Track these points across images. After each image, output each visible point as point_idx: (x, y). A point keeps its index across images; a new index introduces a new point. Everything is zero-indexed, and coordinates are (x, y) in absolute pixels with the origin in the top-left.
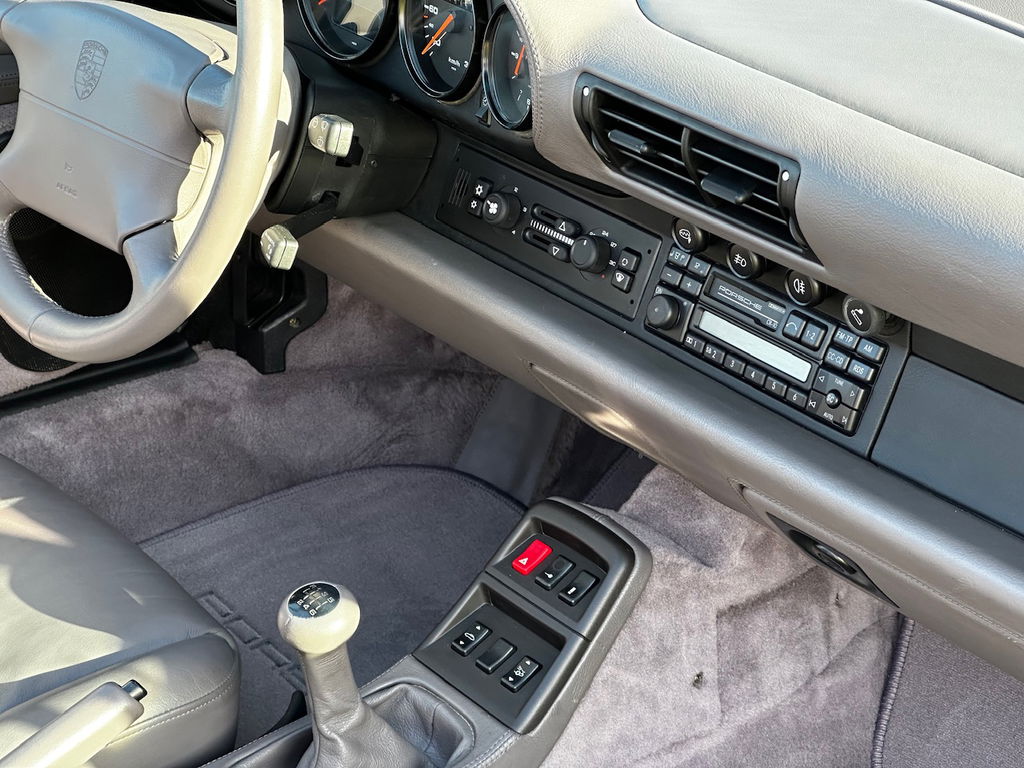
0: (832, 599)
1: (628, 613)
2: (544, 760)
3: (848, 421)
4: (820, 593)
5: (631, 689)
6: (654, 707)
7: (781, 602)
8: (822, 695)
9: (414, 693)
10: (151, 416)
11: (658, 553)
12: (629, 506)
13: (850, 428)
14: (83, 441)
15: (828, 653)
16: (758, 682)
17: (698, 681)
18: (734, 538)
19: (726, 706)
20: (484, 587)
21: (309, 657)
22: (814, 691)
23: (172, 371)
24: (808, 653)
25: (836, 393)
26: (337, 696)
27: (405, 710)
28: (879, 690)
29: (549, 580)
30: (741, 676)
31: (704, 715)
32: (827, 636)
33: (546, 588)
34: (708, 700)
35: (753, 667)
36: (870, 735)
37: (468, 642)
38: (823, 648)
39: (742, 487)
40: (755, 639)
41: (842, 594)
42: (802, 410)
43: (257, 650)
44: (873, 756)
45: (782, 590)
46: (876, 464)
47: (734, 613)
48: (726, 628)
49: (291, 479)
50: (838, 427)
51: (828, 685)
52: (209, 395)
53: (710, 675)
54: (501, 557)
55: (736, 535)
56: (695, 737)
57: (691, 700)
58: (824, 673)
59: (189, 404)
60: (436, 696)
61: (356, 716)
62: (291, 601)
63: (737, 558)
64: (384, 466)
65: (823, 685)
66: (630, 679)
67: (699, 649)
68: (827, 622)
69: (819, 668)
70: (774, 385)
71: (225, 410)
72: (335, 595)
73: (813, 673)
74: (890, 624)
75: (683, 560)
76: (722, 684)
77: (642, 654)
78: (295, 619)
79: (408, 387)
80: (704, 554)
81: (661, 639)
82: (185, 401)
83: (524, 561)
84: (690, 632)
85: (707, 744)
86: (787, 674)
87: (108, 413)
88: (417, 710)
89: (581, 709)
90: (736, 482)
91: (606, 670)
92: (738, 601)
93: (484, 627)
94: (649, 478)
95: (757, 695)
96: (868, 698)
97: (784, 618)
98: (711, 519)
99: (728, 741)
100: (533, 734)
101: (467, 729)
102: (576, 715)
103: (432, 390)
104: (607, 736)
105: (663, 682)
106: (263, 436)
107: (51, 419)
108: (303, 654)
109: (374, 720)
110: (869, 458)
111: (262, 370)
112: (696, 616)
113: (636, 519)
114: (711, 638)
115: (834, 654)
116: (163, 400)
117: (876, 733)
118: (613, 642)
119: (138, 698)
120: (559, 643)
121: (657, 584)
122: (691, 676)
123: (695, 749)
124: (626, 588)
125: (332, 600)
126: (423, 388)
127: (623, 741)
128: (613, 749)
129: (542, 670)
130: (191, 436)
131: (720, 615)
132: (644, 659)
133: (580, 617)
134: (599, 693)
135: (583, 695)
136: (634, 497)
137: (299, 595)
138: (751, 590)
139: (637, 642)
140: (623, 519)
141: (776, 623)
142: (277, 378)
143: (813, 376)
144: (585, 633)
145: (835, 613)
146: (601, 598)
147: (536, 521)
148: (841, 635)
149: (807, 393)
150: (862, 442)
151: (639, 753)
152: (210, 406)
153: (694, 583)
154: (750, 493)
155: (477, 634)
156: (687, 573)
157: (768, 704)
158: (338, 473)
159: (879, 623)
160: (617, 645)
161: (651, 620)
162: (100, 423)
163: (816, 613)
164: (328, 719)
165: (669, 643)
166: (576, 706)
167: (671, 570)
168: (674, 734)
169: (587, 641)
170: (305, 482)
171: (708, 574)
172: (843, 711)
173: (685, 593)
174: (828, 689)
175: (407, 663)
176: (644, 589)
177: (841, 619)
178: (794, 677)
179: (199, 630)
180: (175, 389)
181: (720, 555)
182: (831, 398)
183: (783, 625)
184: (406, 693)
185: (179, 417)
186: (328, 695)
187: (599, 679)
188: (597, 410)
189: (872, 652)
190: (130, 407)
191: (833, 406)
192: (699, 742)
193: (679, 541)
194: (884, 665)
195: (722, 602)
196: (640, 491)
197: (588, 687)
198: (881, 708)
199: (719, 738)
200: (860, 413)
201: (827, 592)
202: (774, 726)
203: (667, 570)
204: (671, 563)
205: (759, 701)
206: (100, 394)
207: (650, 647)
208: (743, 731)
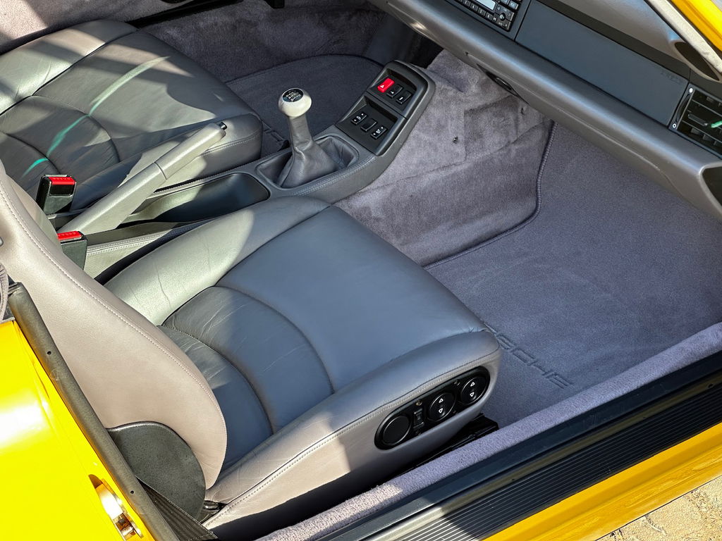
0: (520, 110)
1: (425, 108)
2: (387, 167)
3: (507, 26)
4: (514, 107)
5: (426, 141)
6: (436, 150)
7: (494, 109)
8: (514, 152)
9: (335, 140)
10: (221, 26)
11: (438, 84)
12: (431, 66)
13: (508, 29)
14: (190, 37)
15: (517, 134)
16: (482, 143)
17: (456, 141)
18: (473, 80)
19: (468, 152)
20: (365, 97)
21: (291, 118)
22: (510, 150)
23: (231, 6)
24: (507, 134)
25: (504, 14)
26: (302, 136)
27: (331, 147)
28: (542, 153)
29: (392, 94)
30: (475, 140)
31: (458, 154)
32: (517, 126)
33: (391, 97)
34: (460, 149)
35: (480, 136)
36: (536, 172)
37: (358, 120)
38: (514, 132)
39: (467, 53)
40: (482, 125)
41: (524, 109)
42: (491, 21)
43: (269, 134)
44: (537, 181)
45: (495, 104)
46: (518, 44)
47: (472, 112)
48: (469, 119)
49: (286, 59)
50: (504, 28)
51: (517, 148)
52: (248, 18)
53: (461, 138)
54: (373, 85)
55: (474, 80)
56: (454, 164)
57: (452, 149)
58: (515, 142)
59: (239, 22)
60: (344, 142)
61: (309, 145)
62: (284, 96)
63: (474, 88)
64: (331, 54)
65: (514, 148)
66: (425, 137)
67: (456, 126)
68: (517, 120)
69: (512, 140)
70: (481, 11)
71: (255, 25)
72: (302, 95)
73: (509, 142)
74: (548, 124)
75: (450, 88)
76: (466, 143)
77: (430, 126)
78: (285, 102)
79: (343, 17)
80: (460, 86)
81: (439, 121)
82: (237, 20)
83: (382, 86)
84: (452, 119)
85: (459, 168)
86: (497, 141)
87: (201, 24)
88: (336, 147)
89: (403, 148)
90: (464, 51)
91: (415, 132)
92: (473, 107)
93: (364, 114)
94: (440, 54)
95: (482, 148)
96: (536, 156)
97: (496, 116)
98: (465, 72)
99: (470, 168)
100: (382, 156)
101: (355, 154)
102: (401, 150)
103: (354, 18)
104: (415, 161)
105: (440, 140)
106: (273, 38)
107: (175, 26)
108: (288, 117)
109: (317, 147)
110: (514, 41)
111: (273, 6)
112: (455, 112)
113: (433, 72)
114: (461, 122)
115: (520, 134)
116: (227, 19)
117: (539, 172)
118: (418, 120)
119: (224, 129)
120: (395, 120)
121: (437, 97)
122: (452, 138)
123: (454, 170)
124: (424, 98)
125: (300, 95)
126: (350, 17)
127: (421, 163)
128: (417, 166)
129: (388, 131)
130: (239, 36)
131: (466, 113)
132: (431, 129)
133: (404, 109)
134: (412, 142)
135: (405, 142)
136: (433, 62)
137: (287, 93)
138: (480, 103)
139: (428, 121)
140: (427, 72)
141: (492, 119)
142: (280, 11)
143: (496, 7)
144: (405, 116)
145: (521, 117)
146: (413, 102)
147: (388, 70)
148: (522, 127)
149: (493, 14)
150: (512, 35)
151: (429, 169)
152: (248, 23)
153: (454, 98)
154: (470, 55)
155: (362, 117)
156: (451, 93)
157: (487, 153)
158: (309, 57)
159: (543, 123)
160: (420, 122)
161: (435, 112)
162: (198, 29)
163: (511, 117)
164: (298, 144)
165: (443, 123)
166: (401, 146)
167: (443, 91)
168: (444, 162)
169: (407, 119)
170: (292, 61)
171: (460, 95)
172: (524, 160)
173: (450, 101)
174: (516, 150)
175: (332, 128)
176: (432, 98)
177: (524, 119)
178: (499, 143)
179: (245, 112)
180: (233, 14)
181: (467, 87)
182: (501, 17)
183: (495, 119)
184: (331, 140)
185: (234, 28)
186: (298, 135)
187: (411, 135)
188: (413, 22)
189: (538, 135)
190: (211, 22)
191: (502, 20)
192: (456, 167)
193: (450, 81)
194: (545, 142)
195: (468, 107)
196: (436, 60)
197: (407, 139)
198: (542, 161)
199: (465, 166)
200: (512, 22)
201: (517, 107)
202: (491, 164)
203: (442, 91)
204: (444, 89)
205: (483, 151)
206: (197, 15)
207: (434, 124)
208: (476, 165)
